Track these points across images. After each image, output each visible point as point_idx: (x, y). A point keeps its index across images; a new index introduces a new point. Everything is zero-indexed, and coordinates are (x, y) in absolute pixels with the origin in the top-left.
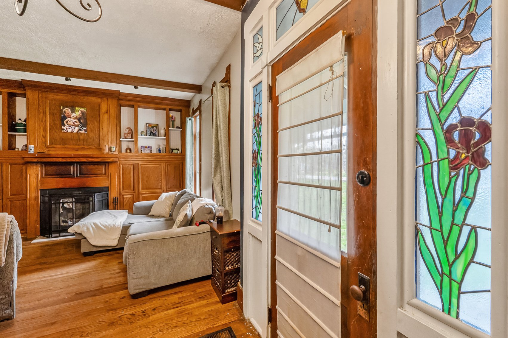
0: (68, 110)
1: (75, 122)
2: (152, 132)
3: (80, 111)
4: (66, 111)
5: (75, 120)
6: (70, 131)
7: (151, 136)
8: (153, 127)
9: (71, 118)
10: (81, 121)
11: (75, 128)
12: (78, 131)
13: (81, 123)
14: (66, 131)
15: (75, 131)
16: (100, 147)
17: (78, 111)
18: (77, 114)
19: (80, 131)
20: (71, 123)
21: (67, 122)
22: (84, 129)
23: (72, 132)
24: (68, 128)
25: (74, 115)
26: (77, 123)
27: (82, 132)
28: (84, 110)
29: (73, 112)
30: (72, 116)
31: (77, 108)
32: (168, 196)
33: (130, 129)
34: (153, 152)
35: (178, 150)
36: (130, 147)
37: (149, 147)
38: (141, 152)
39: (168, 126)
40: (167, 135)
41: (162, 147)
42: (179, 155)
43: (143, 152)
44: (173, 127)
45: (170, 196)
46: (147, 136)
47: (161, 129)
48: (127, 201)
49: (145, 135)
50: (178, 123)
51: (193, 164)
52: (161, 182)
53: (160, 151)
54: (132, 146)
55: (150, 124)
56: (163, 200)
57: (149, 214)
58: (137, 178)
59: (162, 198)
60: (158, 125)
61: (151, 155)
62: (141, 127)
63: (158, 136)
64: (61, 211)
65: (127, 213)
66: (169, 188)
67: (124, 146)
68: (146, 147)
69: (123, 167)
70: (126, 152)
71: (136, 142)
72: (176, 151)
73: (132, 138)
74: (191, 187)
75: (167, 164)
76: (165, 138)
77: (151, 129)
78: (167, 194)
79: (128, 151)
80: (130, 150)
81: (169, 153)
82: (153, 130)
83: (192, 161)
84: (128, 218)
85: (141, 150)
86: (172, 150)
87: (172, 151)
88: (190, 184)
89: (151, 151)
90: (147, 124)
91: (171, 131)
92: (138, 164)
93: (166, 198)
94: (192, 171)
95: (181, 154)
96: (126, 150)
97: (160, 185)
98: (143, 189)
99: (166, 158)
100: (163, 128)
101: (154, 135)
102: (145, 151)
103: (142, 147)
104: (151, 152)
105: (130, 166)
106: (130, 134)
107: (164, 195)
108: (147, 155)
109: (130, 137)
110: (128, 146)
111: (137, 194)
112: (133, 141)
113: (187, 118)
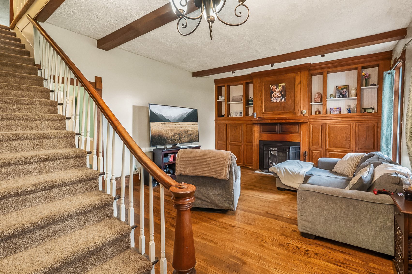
0: (274, 87)
1: (278, 95)
2: (341, 94)
3: (281, 86)
4: (273, 87)
5: (278, 93)
6: (275, 101)
7: (341, 97)
8: (342, 89)
9: (276, 92)
10: (282, 93)
11: (278, 99)
12: (280, 100)
13: (282, 94)
14: (273, 102)
15: (278, 101)
16: (295, 111)
17: (280, 86)
18: (280, 88)
19: (281, 100)
20: (276, 96)
21: (273, 95)
22: (284, 98)
23: (277, 102)
24: (274, 99)
25: (278, 90)
26: (279, 95)
27: (283, 101)
28: (284, 84)
29: (277, 87)
30: (277, 90)
31: (279, 84)
32: (353, 156)
33: (319, 94)
34: (342, 113)
35: (373, 109)
36: (320, 110)
37: (338, 108)
38: (330, 113)
39: (360, 84)
40: (359, 95)
41: (352, 107)
42: (374, 114)
43: (332, 113)
44: (367, 85)
45: (355, 157)
46: (336, 98)
47: (352, 89)
48: (315, 155)
49: (334, 98)
50: (374, 79)
51: (391, 124)
52: (350, 142)
53: (349, 111)
54: (321, 108)
55: (339, 87)
56: (347, 159)
57: (333, 170)
58: (325, 136)
59: (346, 158)
60: (349, 86)
61: (340, 116)
62: (331, 90)
63: (349, 97)
64: (270, 156)
65: (312, 166)
66: (359, 148)
67: (314, 109)
68: (335, 109)
69: (312, 127)
70: (316, 114)
71: (325, 105)
72: (370, 111)
73: (321, 101)
74: (387, 150)
75: (357, 124)
76: (356, 97)
77: (341, 91)
78: (352, 154)
79: (318, 113)
80: (320, 112)
81: (361, 112)
82: (343, 92)
83: (391, 121)
84: (312, 169)
85: (330, 112)
86: (365, 109)
87: (365, 111)
88: (387, 147)
89: (340, 111)
90: (336, 87)
91: (365, 90)
92: (326, 124)
93: (351, 158)
94: (391, 131)
95: (376, 114)
96: (316, 112)
97: (348, 144)
98: (330, 147)
99: (356, 118)
100: (354, 88)
101: (344, 96)
102: (334, 112)
103: (331, 109)
104: (340, 113)
105: (318, 126)
106: (320, 99)
107: (349, 155)
108: (336, 116)
109: (319, 101)
110: (318, 109)
111: (324, 150)
113: (385, 72)
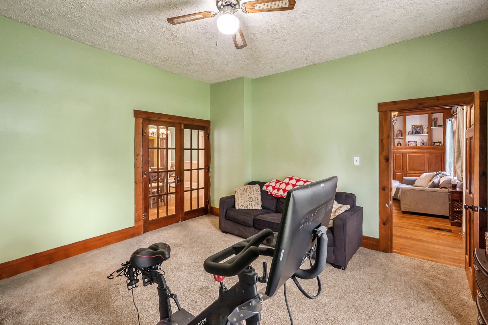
2: (416, 131)
7: (416, 134)
8: (417, 128)
32: (428, 175)
33: (400, 131)
34: (417, 145)
35: (441, 143)
36: (400, 142)
37: (414, 142)
38: (409, 145)
39: (430, 125)
40: (430, 132)
41: (425, 141)
42: (440, 147)
43: (410, 145)
44: (435, 125)
45: (429, 175)
46: (413, 134)
47: (425, 128)
48: (398, 177)
49: (411, 134)
50: (440, 122)
51: (452, 154)
52: (424, 166)
53: (423, 144)
54: (401, 142)
55: (415, 126)
56: (424, 177)
57: (414, 185)
58: (405, 162)
60: (422, 125)
61: (416, 147)
62: (409, 128)
63: (422, 134)
65: (399, 183)
66: (431, 171)
67: (396, 142)
68: (412, 142)
69: (396, 155)
70: (398, 146)
71: (405, 139)
72: (438, 144)
73: (402, 137)
74: (450, 171)
75: (429, 153)
76: (428, 134)
77: (417, 129)
78: (427, 173)
79: (399, 145)
80: (400, 144)
81: (432, 145)
82: (418, 130)
83: (452, 152)
85: (409, 144)
86: (435, 143)
87: (434, 144)
88: (450, 169)
89: (416, 144)
90: (413, 126)
91: (434, 129)
92: (406, 153)
93: (426, 176)
94: (452, 159)
95: (442, 146)
96: (398, 144)
97: (423, 168)
98: (410, 170)
99: (428, 149)
100: (426, 128)
101: (419, 133)
102: (412, 144)
103: (409, 142)
104: (416, 145)
105: (400, 154)
106: (401, 134)
107: (425, 174)
108: (413, 147)
109: (401, 136)
110: (399, 142)
111: (405, 173)
112: (403, 138)
113: (447, 119)
